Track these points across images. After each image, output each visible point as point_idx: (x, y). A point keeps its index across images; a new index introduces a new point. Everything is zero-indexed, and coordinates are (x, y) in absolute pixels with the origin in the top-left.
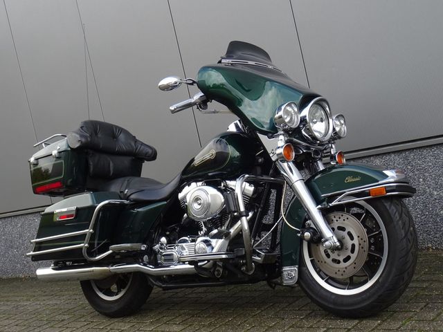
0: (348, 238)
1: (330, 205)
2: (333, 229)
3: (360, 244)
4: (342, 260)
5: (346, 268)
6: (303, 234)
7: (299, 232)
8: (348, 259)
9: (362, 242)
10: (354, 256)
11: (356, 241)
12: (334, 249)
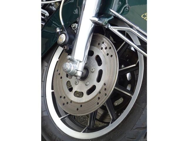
0: (96, 75)
1: (109, 26)
2: (91, 53)
3: (100, 92)
4: (74, 90)
5: (71, 101)
6: (62, 33)
7: (61, 27)
8: (79, 94)
9: (103, 92)
10: (86, 98)
11: (99, 86)
12: (72, 75)
